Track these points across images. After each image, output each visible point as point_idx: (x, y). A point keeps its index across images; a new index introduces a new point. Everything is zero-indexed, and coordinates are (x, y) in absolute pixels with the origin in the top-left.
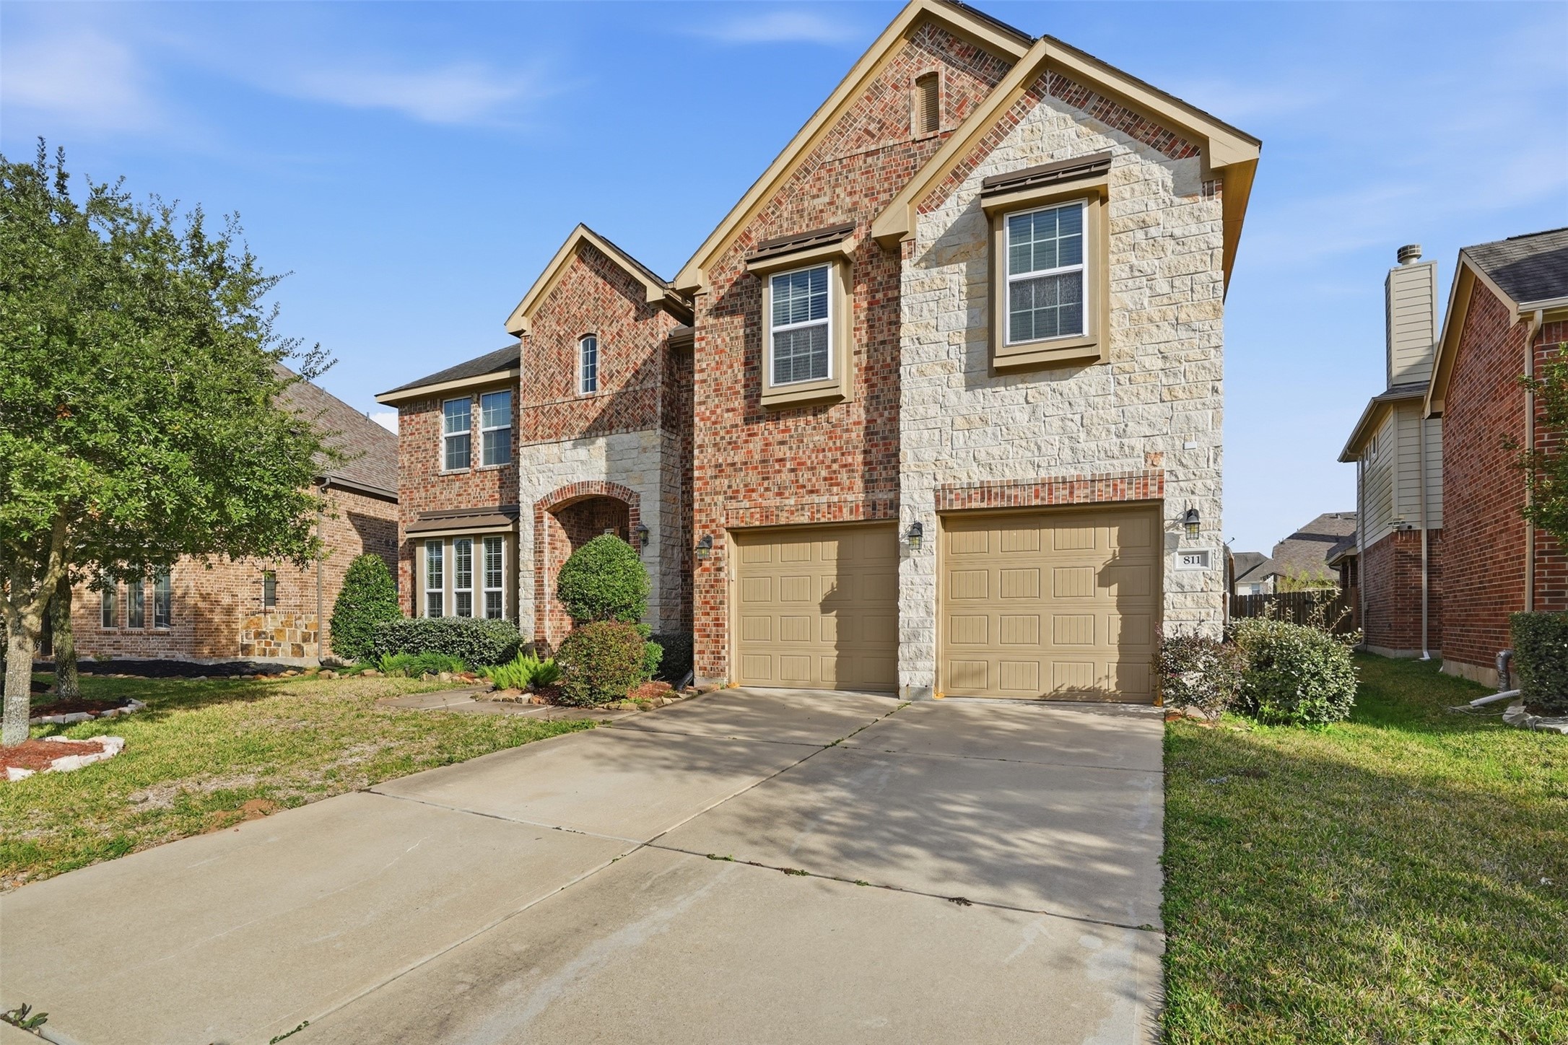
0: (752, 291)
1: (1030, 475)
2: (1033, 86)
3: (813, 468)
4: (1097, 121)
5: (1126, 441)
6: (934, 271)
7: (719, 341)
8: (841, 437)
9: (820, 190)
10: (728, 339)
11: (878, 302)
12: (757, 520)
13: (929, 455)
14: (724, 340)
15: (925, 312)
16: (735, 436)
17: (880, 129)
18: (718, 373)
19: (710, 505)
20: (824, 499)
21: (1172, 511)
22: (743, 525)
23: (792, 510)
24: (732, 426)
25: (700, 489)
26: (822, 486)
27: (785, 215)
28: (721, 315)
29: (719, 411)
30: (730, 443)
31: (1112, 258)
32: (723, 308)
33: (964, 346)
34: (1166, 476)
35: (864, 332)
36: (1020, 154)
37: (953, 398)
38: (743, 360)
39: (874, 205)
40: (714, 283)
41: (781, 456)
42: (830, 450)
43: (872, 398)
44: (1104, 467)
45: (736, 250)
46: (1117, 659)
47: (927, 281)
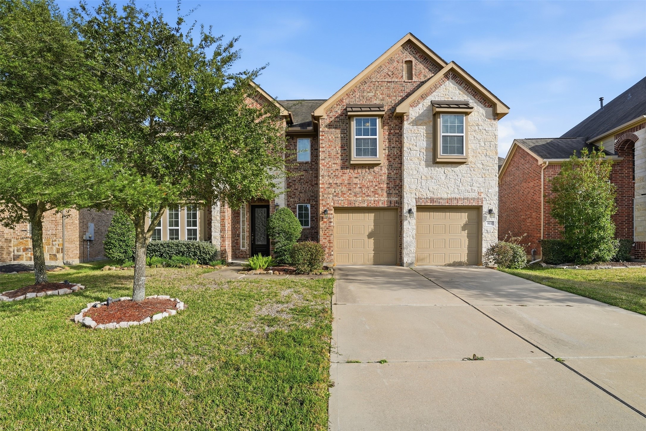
0: (344, 121)
1: (445, 196)
2: (446, 76)
3: (368, 188)
4: (465, 91)
5: (473, 188)
6: (415, 127)
7: (330, 137)
8: (378, 178)
9: (370, 90)
10: (334, 137)
11: (392, 133)
12: (346, 204)
13: (414, 187)
14: (332, 137)
15: (412, 140)
16: (337, 173)
17: (392, 75)
18: (330, 149)
19: (326, 198)
20: (373, 199)
21: (485, 209)
22: (340, 206)
23: (359, 202)
24: (336, 170)
25: (322, 192)
26: (372, 194)
27: (357, 96)
28: (331, 128)
29: (330, 163)
30: (335, 176)
31: (469, 133)
32: (332, 125)
33: (425, 153)
34: (484, 199)
35: (387, 143)
36: (442, 95)
37: (422, 169)
38: (340, 146)
39: (390, 100)
40: (328, 116)
41: (356, 182)
42: (375, 182)
43: (390, 165)
44: (467, 195)
45: (337, 105)
46: (467, 252)
47: (413, 130)
